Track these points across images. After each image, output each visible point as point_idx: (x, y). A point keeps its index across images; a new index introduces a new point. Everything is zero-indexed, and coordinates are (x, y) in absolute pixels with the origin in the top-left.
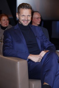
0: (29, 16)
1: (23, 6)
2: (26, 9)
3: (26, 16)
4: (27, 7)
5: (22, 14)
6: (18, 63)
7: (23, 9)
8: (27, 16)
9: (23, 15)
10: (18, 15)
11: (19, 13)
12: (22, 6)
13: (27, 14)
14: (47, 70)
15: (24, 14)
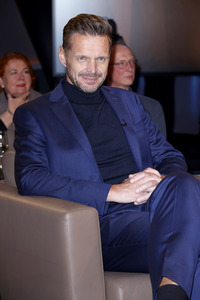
0: (101, 58)
1: (82, 23)
2: (91, 34)
3: (93, 61)
4: (95, 28)
5: (78, 54)
6: (68, 216)
7: (83, 37)
8: (96, 59)
9: (82, 57)
10: (66, 56)
11: (70, 48)
12: (80, 26)
13: (97, 54)
14: (169, 235)
15: (86, 53)
